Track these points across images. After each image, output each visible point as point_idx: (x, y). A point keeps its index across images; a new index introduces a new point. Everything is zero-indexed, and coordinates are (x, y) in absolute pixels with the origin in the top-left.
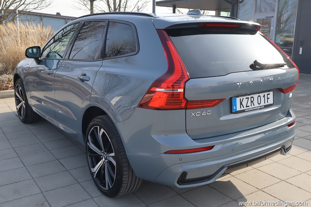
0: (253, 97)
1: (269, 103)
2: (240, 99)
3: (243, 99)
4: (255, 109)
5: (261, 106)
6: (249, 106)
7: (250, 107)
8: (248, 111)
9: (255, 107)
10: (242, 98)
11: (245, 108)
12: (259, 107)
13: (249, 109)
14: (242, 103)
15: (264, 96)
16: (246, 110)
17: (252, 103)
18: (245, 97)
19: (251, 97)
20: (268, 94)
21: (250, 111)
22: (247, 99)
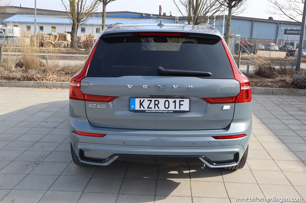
0: (158, 101)
1: (181, 109)
2: (140, 100)
3: (144, 100)
4: (159, 111)
5: (168, 111)
6: (151, 108)
7: (153, 109)
8: (149, 112)
9: (160, 110)
10: (142, 100)
11: (146, 109)
12: (165, 111)
13: (151, 110)
14: (143, 104)
15: (175, 102)
16: (146, 111)
17: (156, 106)
18: (146, 100)
19: (155, 101)
20: (180, 101)
21: (153, 112)
22: (150, 101)
